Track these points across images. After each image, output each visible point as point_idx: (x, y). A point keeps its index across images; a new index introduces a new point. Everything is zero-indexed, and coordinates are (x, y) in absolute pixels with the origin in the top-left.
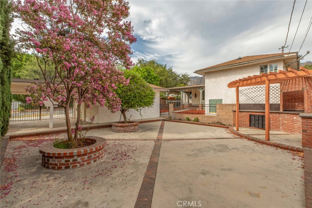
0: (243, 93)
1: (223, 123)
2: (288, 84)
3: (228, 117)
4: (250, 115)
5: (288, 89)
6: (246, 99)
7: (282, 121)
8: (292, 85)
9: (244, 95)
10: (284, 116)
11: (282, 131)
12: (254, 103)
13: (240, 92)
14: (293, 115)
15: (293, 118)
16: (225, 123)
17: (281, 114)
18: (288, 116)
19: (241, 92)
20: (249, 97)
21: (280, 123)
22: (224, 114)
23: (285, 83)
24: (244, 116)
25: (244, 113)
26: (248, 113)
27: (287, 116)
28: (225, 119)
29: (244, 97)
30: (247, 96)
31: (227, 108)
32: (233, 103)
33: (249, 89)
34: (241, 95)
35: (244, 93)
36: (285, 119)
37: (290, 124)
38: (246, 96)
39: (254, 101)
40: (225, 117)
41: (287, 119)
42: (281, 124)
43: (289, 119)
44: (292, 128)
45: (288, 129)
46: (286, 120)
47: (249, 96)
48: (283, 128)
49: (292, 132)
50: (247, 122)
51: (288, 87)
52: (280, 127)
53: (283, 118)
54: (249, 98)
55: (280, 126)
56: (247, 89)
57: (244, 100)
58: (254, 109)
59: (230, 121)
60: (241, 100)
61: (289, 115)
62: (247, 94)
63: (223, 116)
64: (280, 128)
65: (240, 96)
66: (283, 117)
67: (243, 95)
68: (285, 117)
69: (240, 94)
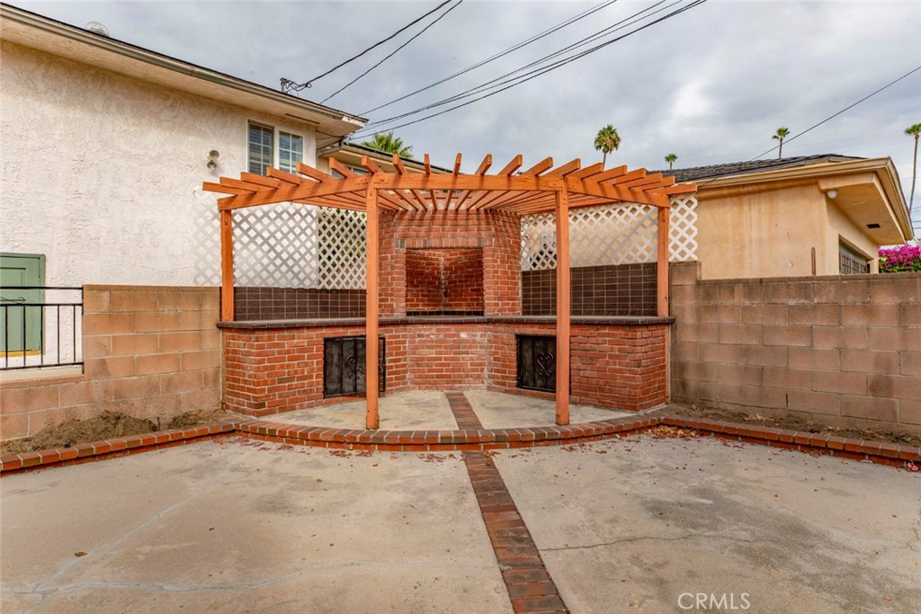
0: (252, 233)
1: (138, 414)
2: (426, 222)
3: (168, 370)
4: (326, 340)
5: (428, 236)
6: (265, 261)
7: (414, 353)
8: (444, 224)
9: (259, 241)
10: (423, 333)
11: (413, 388)
12: (295, 284)
13: (238, 225)
14: (456, 327)
15: (458, 336)
16: (151, 413)
17: (408, 327)
18: (438, 330)
19: (245, 225)
20: (278, 255)
21: (405, 359)
22: (147, 352)
23: (418, 216)
24: (303, 350)
25: (306, 333)
26: (319, 332)
27: (434, 331)
28: (152, 387)
29: (259, 254)
30: (272, 248)
31: (168, 310)
32: (202, 282)
33: (279, 215)
34: (245, 239)
35: (259, 234)
36: (429, 342)
37: (446, 359)
38: (266, 247)
39: (296, 276)
40: (153, 372)
41: (436, 342)
42: (408, 362)
43: (445, 342)
44: (453, 370)
45: (437, 376)
46: (431, 347)
47: (279, 249)
48: (420, 377)
49: (455, 382)
50: (314, 380)
51: (429, 230)
52: (408, 375)
53: (417, 339)
54: (278, 262)
55: (406, 372)
56: (272, 215)
57: (259, 268)
58: (292, 312)
59: (182, 393)
60: (245, 267)
61: (442, 327)
62: (272, 242)
63: (135, 365)
64: (404, 378)
65: (237, 246)
66: (419, 336)
67: (252, 240)
68: (428, 336)
69: (237, 232)
